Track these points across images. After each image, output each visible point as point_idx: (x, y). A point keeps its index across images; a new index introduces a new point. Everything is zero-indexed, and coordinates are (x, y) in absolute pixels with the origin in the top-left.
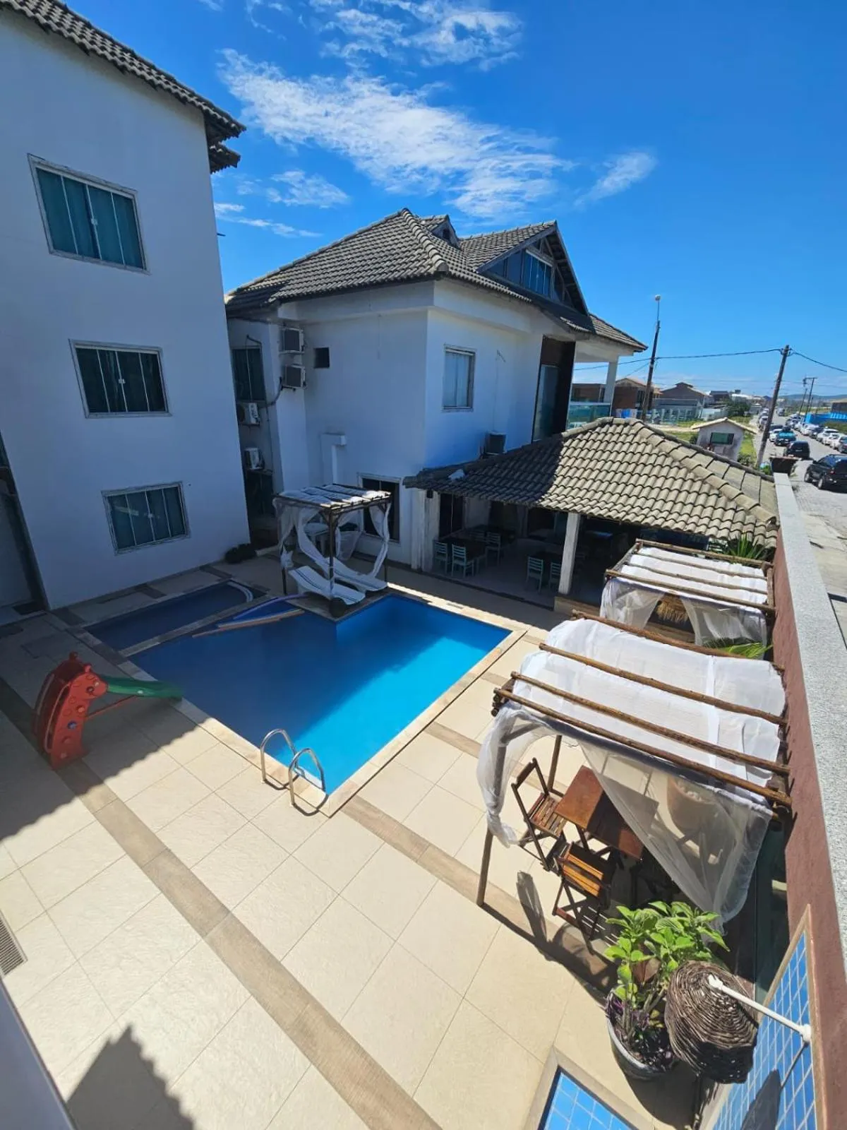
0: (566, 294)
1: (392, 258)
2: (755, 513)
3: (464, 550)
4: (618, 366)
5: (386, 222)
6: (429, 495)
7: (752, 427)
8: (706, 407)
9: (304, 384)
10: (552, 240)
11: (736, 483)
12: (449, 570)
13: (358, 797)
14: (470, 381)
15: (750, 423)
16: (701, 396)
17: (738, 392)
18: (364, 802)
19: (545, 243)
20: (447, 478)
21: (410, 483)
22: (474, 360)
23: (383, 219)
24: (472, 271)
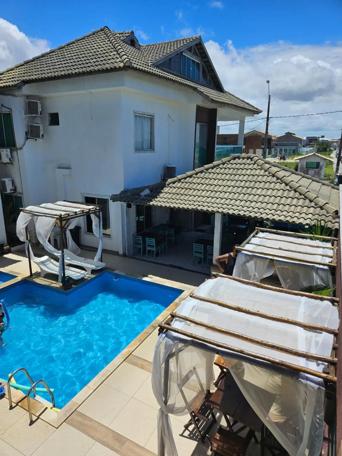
0: (210, 80)
1: (97, 57)
2: (326, 208)
3: (154, 240)
4: (245, 123)
5: (94, 34)
6: (129, 206)
7: (332, 158)
8: (304, 146)
9: (43, 136)
10: (199, 47)
11: (316, 191)
12: (144, 253)
13: (78, 412)
14: (152, 133)
15: (331, 156)
16: (300, 140)
17: (323, 137)
18: (82, 415)
19: (194, 48)
20: (139, 195)
21: (115, 198)
22: (154, 120)
23: (91, 32)
24: (148, 65)
